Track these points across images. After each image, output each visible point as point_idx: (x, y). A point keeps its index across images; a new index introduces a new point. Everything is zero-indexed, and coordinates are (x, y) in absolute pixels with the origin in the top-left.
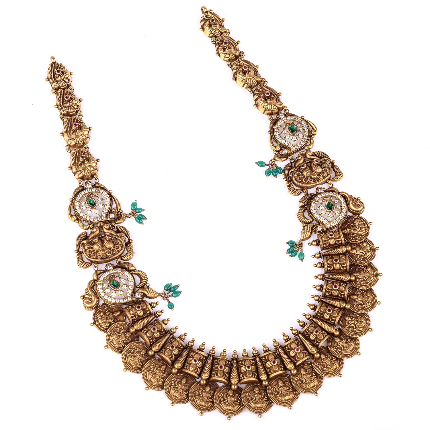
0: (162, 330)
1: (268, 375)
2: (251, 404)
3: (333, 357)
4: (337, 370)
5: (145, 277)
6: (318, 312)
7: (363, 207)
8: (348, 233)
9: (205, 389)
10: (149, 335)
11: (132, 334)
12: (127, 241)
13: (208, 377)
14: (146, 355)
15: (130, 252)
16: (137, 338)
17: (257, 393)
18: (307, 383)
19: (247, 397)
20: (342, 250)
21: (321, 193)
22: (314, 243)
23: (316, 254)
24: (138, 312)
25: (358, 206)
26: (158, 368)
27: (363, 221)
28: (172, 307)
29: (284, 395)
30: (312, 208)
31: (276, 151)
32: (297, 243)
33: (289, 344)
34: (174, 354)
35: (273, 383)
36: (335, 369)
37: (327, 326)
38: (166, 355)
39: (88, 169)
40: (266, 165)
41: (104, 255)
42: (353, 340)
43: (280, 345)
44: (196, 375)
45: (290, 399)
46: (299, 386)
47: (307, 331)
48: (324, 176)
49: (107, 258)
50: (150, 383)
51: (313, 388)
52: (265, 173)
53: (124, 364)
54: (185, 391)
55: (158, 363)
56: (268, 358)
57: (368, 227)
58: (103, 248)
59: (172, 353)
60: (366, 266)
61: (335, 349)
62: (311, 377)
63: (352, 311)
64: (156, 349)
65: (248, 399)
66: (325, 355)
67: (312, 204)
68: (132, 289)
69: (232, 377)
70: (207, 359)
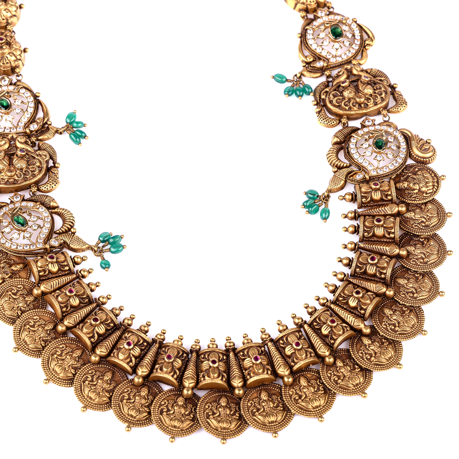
0: (84, 295)
1: (245, 380)
2: (211, 421)
3: (356, 367)
4: (360, 387)
5: (71, 218)
6: (340, 295)
7: (434, 154)
8: (405, 187)
9: (140, 392)
10: (61, 300)
11: (36, 298)
12: (51, 164)
13: (148, 372)
14: (53, 332)
15: (53, 180)
16: (44, 305)
17: (223, 407)
18: (308, 400)
19: (206, 410)
20: (391, 208)
21: (369, 126)
22: (347, 197)
23: (349, 213)
24: (50, 265)
25: (426, 151)
26: (69, 352)
27: (431, 172)
28: (107, 266)
29: (267, 413)
30: (352, 146)
31: (307, 63)
32: (320, 194)
33: (285, 335)
34: (97, 333)
35: (251, 395)
36: (357, 385)
37: (352, 317)
38: (83, 331)
39: (7, 58)
40: (287, 80)
41: (10, 179)
42: (393, 344)
43: (270, 338)
44: (129, 368)
45: (276, 421)
46: (293, 403)
47: (317, 320)
48: (376, 102)
49: (14, 184)
50: (53, 374)
51: (317, 409)
52: (285, 91)
53: (16, 341)
54: (107, 392)
55: (71, 346)
56: (248, 352)
57: (438, 182)
58: (10, 167)
59: (93, 330)
60: (428, 239)
61: (361, 355)
62: (316, 391)
63: (396, 300)
64: (70, 323)
65: (208, 413)
66: (343, 362)
67: (352, 140)
68: (47, 233)
69: (185, 377)
70: (151, 346)
